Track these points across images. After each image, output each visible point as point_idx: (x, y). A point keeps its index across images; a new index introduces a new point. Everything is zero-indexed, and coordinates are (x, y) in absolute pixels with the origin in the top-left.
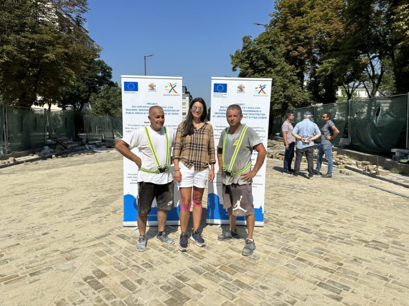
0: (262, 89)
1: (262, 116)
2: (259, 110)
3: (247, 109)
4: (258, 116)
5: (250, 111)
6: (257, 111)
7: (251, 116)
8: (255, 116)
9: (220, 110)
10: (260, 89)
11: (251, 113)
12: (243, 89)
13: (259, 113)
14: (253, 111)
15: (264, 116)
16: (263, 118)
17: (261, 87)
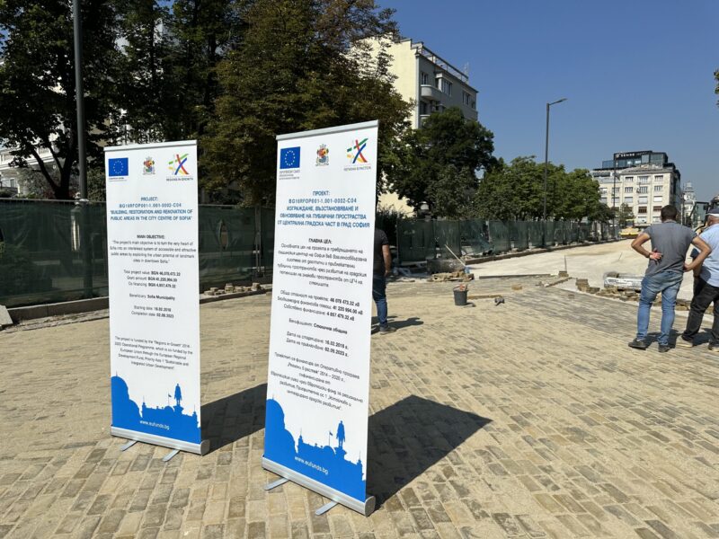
0: (360, 151)
1: (359, 221)
2: (354, 205)
3: (332, 205)
4: (352, 221)
5: (339, 209)
6: (351, 208)
7: (341, 220)
8: (347, 221)
9: (288, 209)
10: (356, 151)
11: (341, 212)
12: (326, 155)
13: (354, 213)
14: (343, 208)
15: (364, 221)
16: (361, 225)
17: (357, 146)
